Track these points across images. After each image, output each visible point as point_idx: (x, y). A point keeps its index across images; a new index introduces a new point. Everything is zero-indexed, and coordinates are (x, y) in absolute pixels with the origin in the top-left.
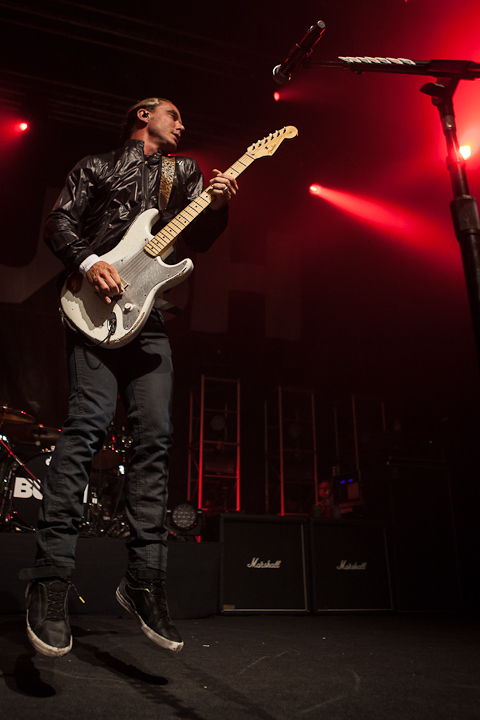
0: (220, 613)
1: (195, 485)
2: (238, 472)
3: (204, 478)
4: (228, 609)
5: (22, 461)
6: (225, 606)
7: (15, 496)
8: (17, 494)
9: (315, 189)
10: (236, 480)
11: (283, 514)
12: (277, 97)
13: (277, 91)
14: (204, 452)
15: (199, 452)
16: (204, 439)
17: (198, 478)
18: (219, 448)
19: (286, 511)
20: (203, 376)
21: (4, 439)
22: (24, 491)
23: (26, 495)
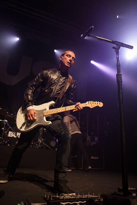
8: (9, 136)
21: (7, 121)
22: (11, 135)
23: (12, 136)
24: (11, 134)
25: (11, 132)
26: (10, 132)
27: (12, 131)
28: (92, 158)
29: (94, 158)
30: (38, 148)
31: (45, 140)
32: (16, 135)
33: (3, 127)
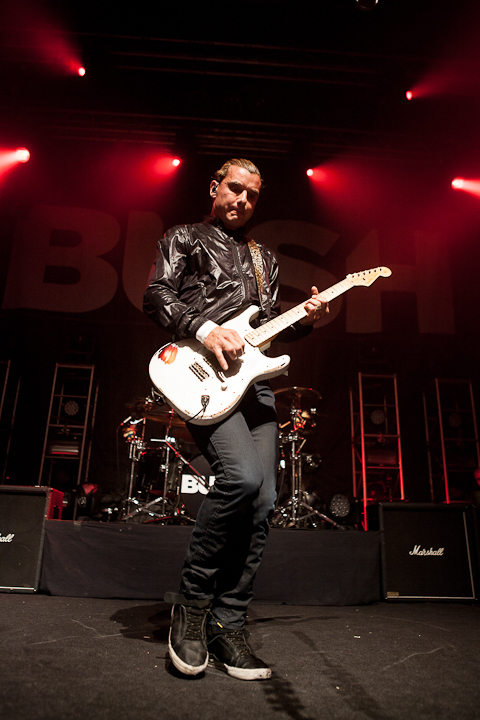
0: (383, 599)
1: (359, 476)
2: (400, 463)
3: (367, 470)
4: (391, 595)
5: (186, 460)
6: (388, 593)
7: (183, 491)
8: (185, 490)
9: (458, 184)
10: (399, 470)
11: (448, 502)
12: (409, 96)
13: (409, 90)
14: (366, 446)
15: (361, 445)
16: (365, 432)
17: (362, 470)
18: (379, 440)
19: (450, 499)
20: (360, 374)
21: (173, 440)
22: (190, 487)
23: (193, 491)
24: (190, 484)
25: (189, 477)
26: (186, 478)
27: (192, 473)
28: (416, 551)
29: (423, 553)
30: (293, 526)
31: (314, 494)
32: (207, 486)
33: (164, 463)
